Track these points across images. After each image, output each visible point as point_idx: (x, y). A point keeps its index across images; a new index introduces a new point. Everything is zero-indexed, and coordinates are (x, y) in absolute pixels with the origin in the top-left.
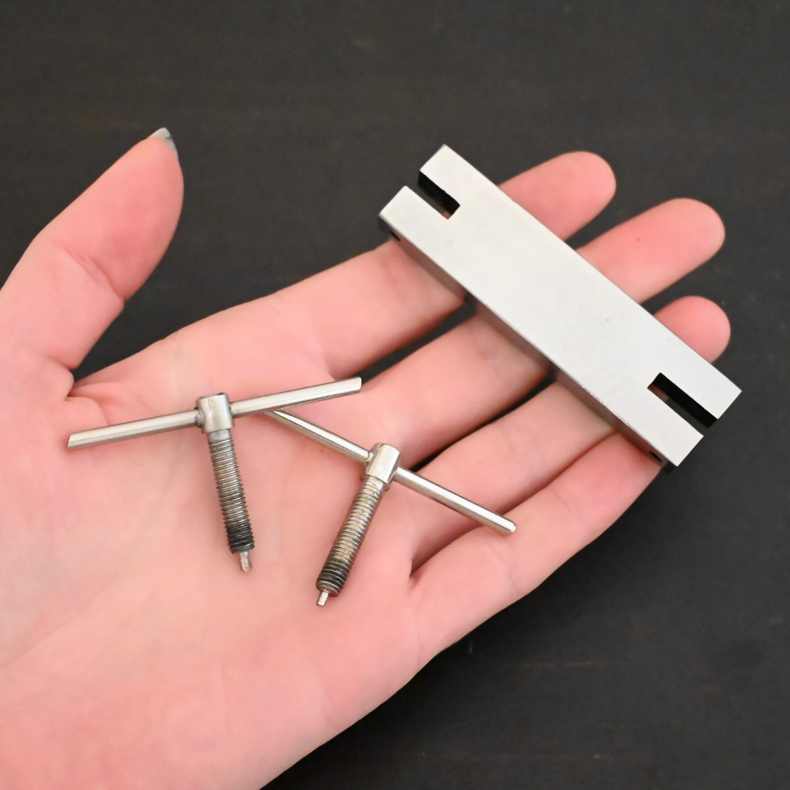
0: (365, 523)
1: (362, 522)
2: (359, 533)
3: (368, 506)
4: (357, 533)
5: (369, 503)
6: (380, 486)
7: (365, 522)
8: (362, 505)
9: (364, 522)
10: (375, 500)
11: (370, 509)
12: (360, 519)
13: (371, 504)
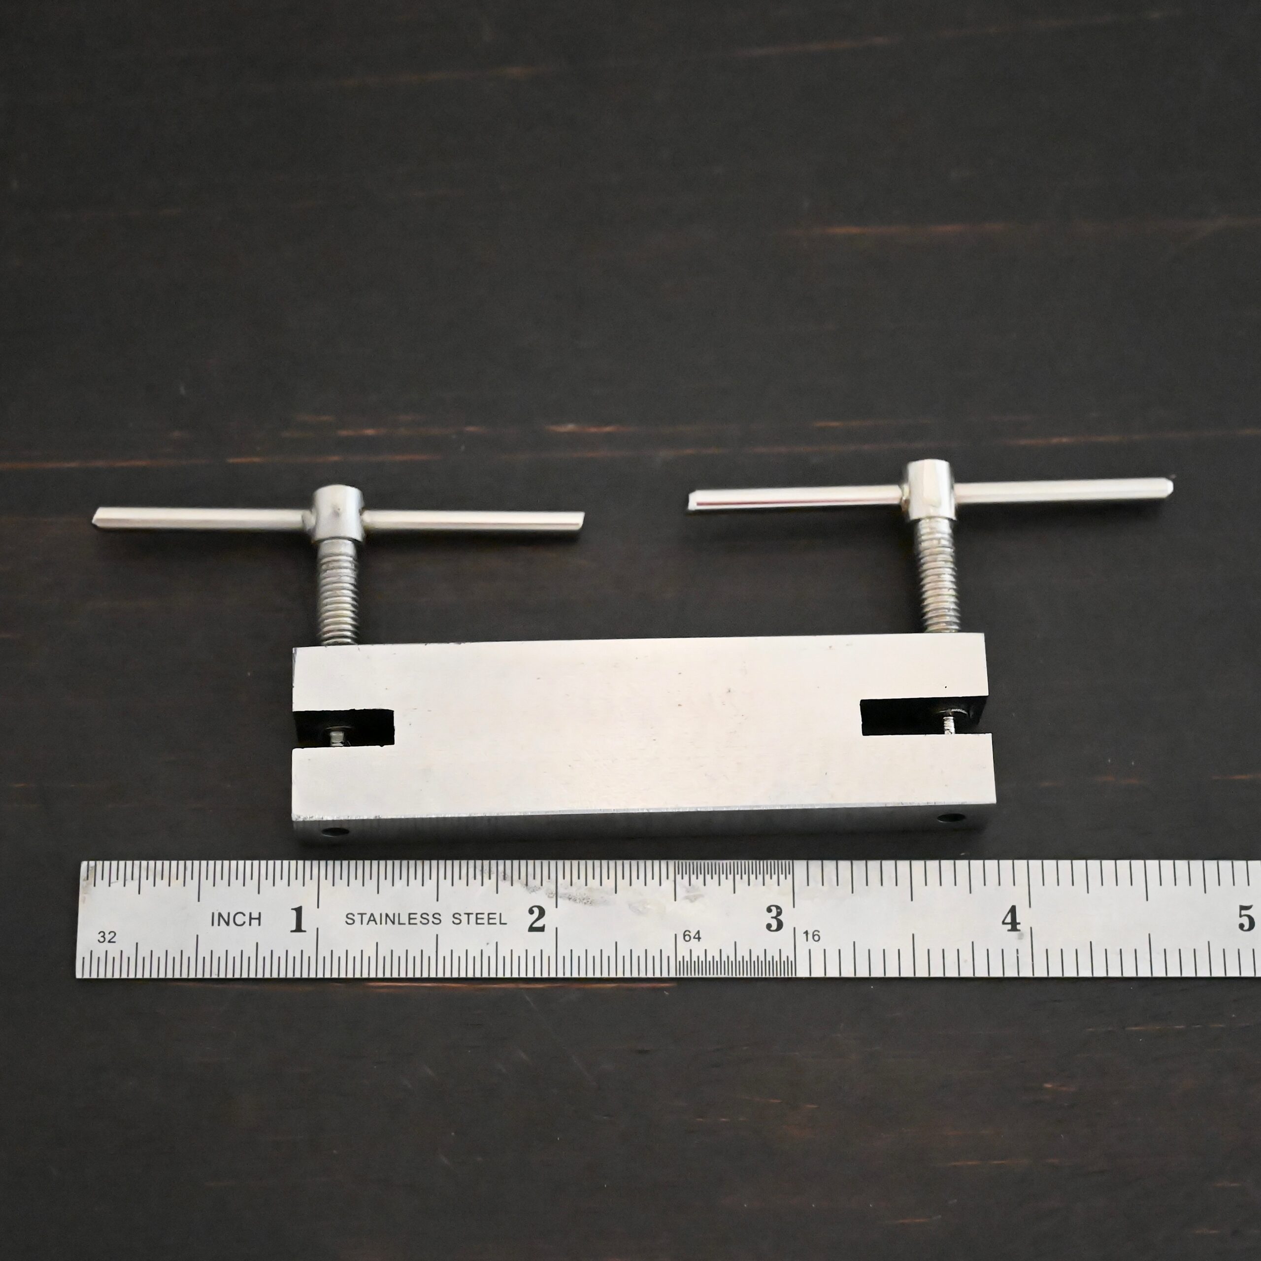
3: (942, 564)
5: (941, 559)
6: (945, 526)
10: (948, 550)
11: (947, 567)
12: (940, 588)
13: (944, 559)
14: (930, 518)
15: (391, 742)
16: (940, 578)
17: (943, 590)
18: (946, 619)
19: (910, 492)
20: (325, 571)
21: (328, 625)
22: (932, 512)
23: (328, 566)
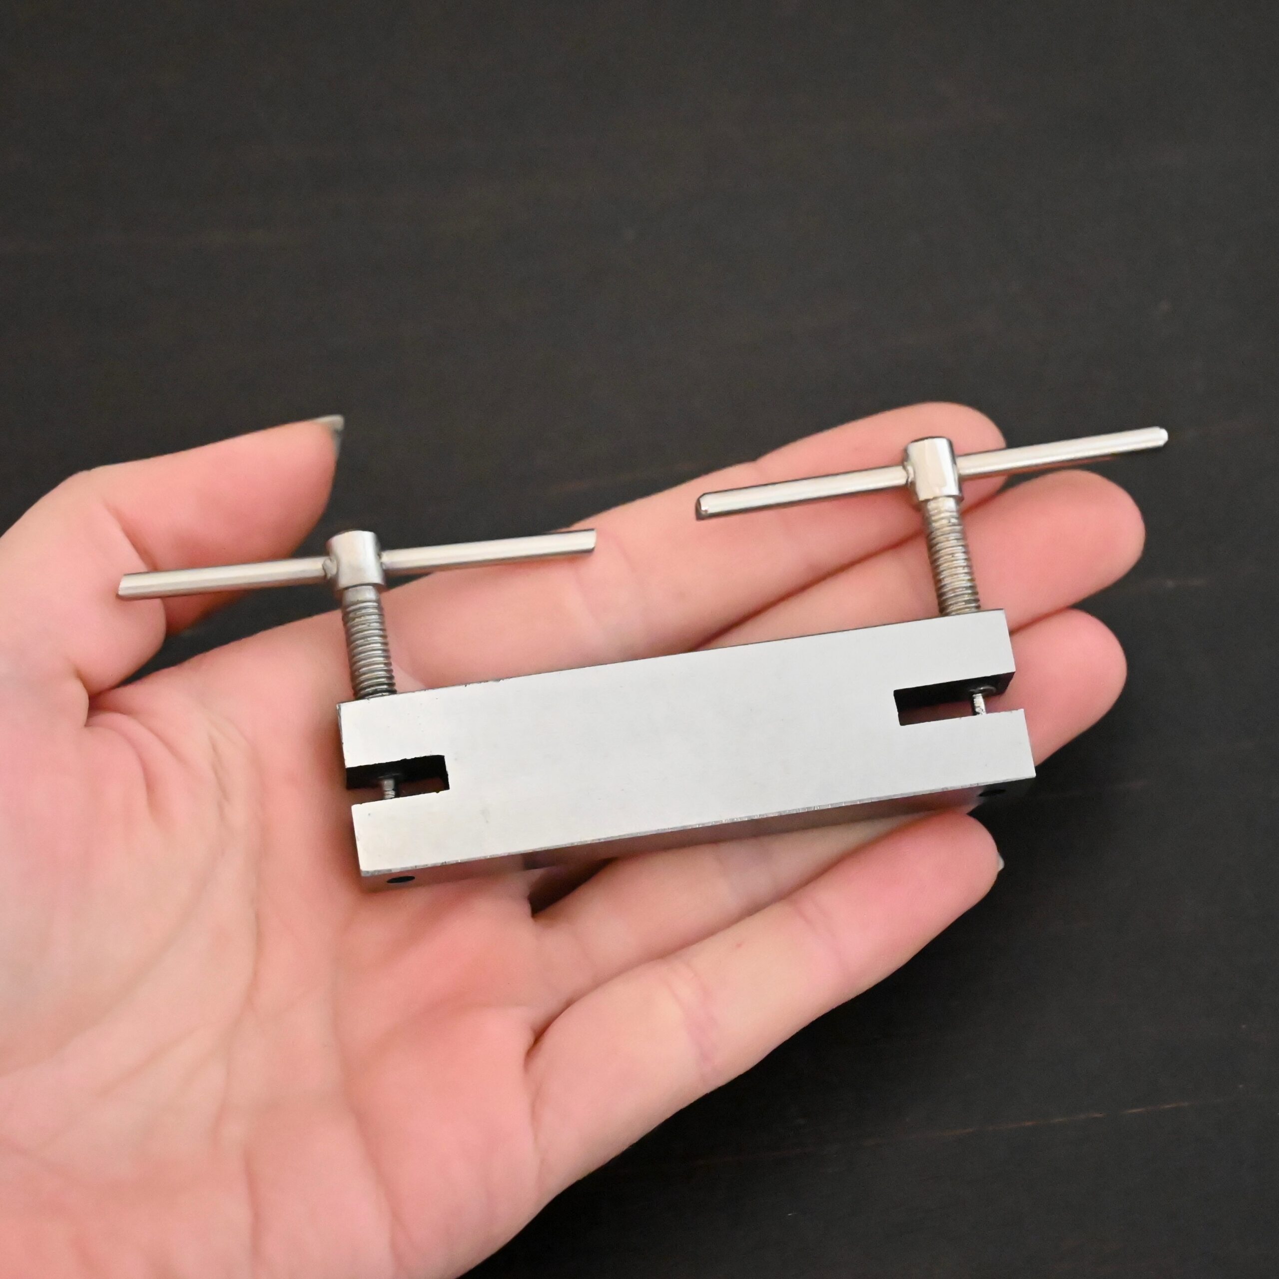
0: (966, 568)
1: (961, 570)
2: (967, 588)
3: (954, 543)
4: (964, 589)
5: (953, 538)
6: (951, 504)
7: (964, 567)
8: (946, 546)
9: (963, 569)
10: (958, 528)
11: (959, 546)
12: (956, 567)
13: (956, 538)
14: (935, 498)
15: (446, 786)
16: (954, 557)
17: (959, 568)
18: (964, 597)
19: (915, 472)
20: (354, 619)
21: (364, 674)
22: (937, 493)
23: (355, 614)
